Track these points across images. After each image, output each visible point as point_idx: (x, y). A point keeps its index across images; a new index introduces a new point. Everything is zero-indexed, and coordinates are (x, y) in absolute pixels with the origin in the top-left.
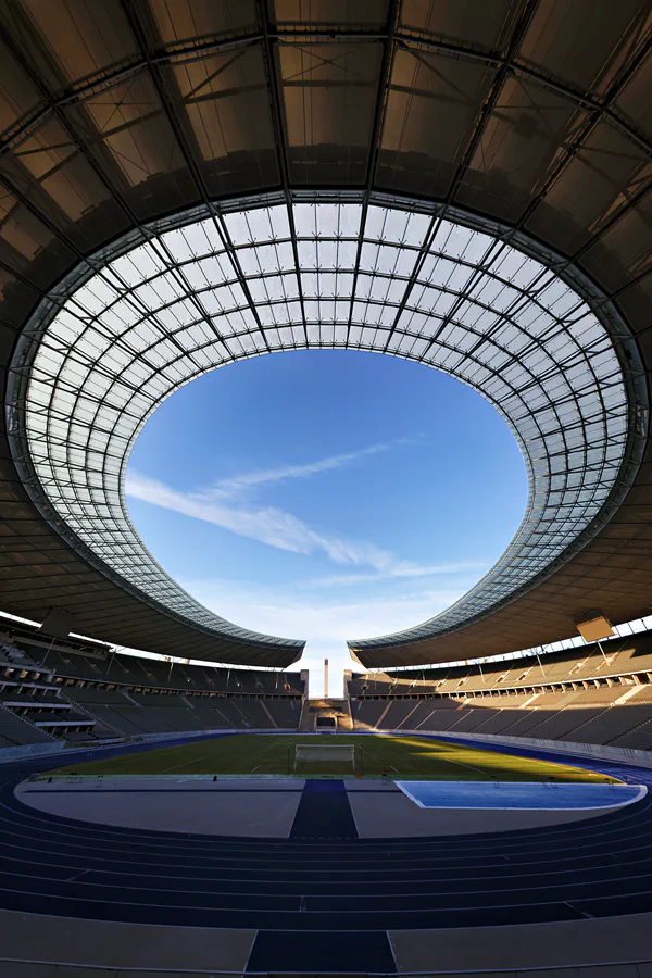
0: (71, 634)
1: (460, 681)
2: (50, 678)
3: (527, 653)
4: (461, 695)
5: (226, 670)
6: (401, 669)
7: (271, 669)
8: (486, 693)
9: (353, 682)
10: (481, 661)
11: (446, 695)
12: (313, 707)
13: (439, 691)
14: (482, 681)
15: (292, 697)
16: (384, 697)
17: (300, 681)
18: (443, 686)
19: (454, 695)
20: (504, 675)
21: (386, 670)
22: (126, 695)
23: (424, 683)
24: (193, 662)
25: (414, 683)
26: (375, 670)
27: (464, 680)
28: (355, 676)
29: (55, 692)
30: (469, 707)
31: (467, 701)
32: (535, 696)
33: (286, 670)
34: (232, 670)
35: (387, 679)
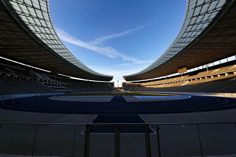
0: (58, 74)
1: (147, 83)
2: (58, 82)
3: (163, 77)
4: (147, 86)
5: (97, 82)
6: (134, 81)
7: (106, 82)
8: (152, 85)
9: (124, 84)
10: (152, 79)
11: (143, 86)
12: (116, 89)
13: (142, 85)
14: (152, 83)
15: (111, 87)
16: (130, 87)
17: (113, 84)
18: (143, 84)
19: (145, 86)
20: (157, 82)
21: (131, 82)
22: (76, 86)
23: (139, 84)
24: (89, 80)
25: (137, 84)
26: (128, 82)
27: (148, 83)
28: (124, 83)
29: (60, 85)
30: (148, 88)
31: (148, 87)
32: (163, 85)
33: (109, 82)
34: (98, 82)
35: (131, 83)
